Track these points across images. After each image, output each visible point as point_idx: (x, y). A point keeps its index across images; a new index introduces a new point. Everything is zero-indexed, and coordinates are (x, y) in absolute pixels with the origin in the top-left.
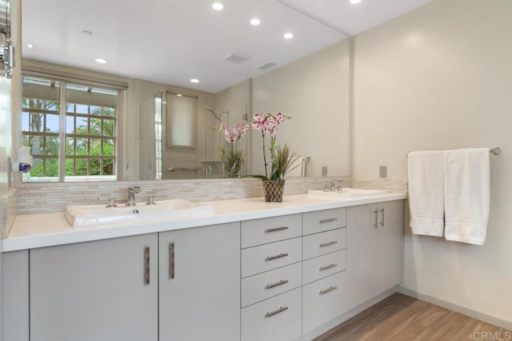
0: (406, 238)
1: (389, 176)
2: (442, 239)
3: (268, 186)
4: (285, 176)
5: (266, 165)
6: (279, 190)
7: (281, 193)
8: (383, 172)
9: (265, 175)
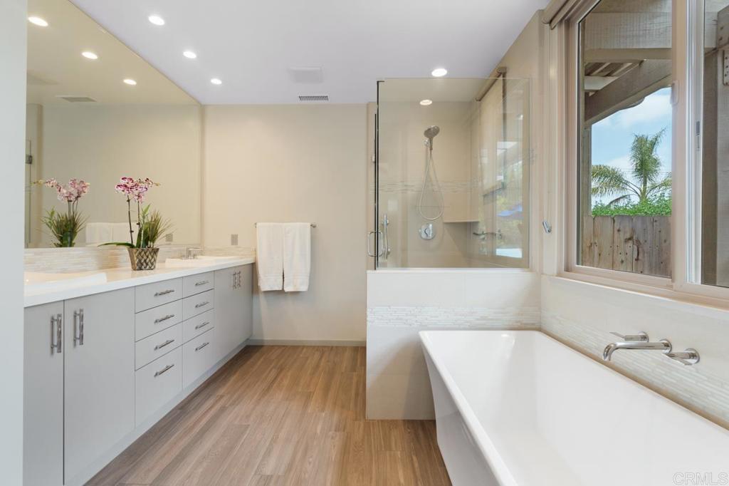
0: (255, 297)
1: (239, 243)
2: (282, 292)
3: (140, 253)
4: (155, 243)
5: (131, 232)
6: (153, 257)
7: (155, 260)
8: (234, 239)
9: (130, 243)
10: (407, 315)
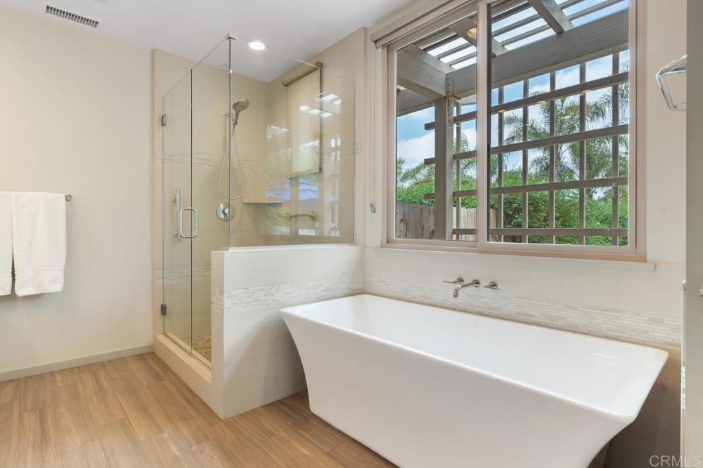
2: (11, 297)
10: (265, 295)
